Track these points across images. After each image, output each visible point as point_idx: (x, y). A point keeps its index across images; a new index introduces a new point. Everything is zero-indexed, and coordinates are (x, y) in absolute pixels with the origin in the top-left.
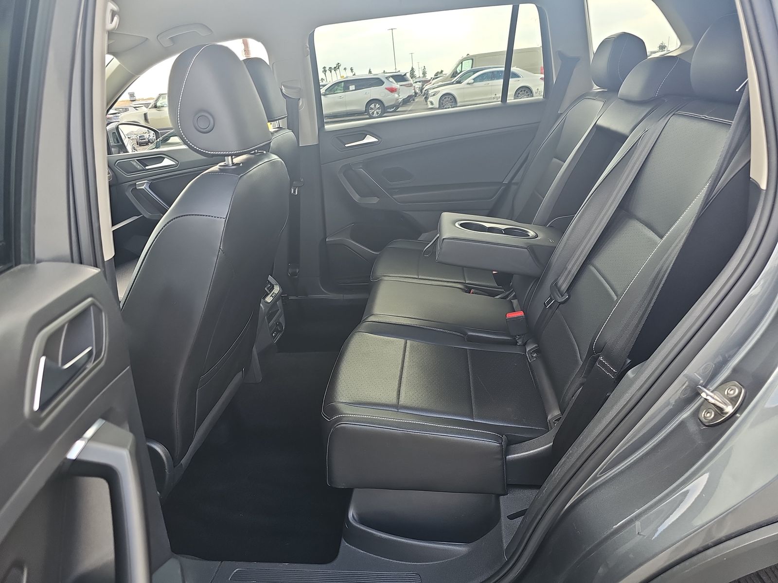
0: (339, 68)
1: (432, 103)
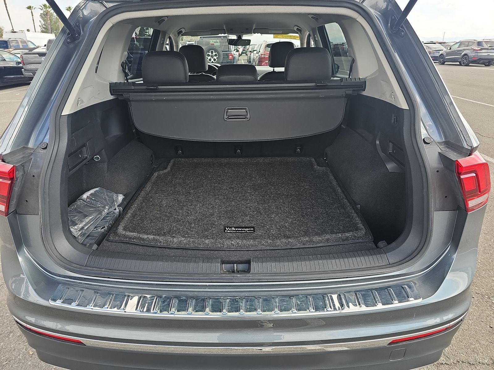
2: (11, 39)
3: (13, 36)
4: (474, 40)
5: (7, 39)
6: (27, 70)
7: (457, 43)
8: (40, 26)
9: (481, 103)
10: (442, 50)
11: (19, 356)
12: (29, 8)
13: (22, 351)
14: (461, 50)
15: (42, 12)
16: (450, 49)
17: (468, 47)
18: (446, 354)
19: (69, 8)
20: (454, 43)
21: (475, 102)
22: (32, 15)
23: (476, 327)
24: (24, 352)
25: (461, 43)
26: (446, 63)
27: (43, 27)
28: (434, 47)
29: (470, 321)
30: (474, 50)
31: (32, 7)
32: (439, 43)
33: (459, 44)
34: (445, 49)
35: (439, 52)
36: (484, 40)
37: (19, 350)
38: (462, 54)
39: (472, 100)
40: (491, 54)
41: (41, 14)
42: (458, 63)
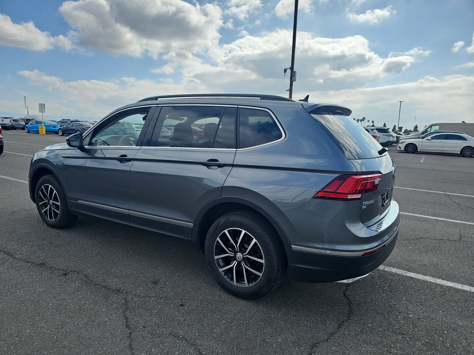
0: (364, 120)
1: (400, 148)
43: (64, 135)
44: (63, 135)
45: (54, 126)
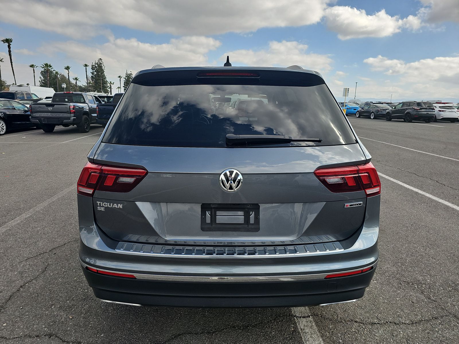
2: (18, 92)
3: (19, 89)
4: (415, 101)
5: (14, 92)
6: (34, 117)
7: (400, 103)
8: (40, 81)
9: (419, 151)
10: (389, 109)
11: (62, 319)
12: (32, 66)
13: (63, 316)
14: (404, 109)
15: (43, 70)
16: (395, 108)
17: (410, 107)
18: (379, 318)
19: (68, 67)
20: (398, 104)
21: (415, 150)
22: (34, 72)
23: (402, 302)
24: (65, 317)
25: (404, 104)
26: (392, 120)
27: (42, 82)
28: (381, 106)
29: (397, 298)
30: (415, 109)
31: (34, 65)
32: (387, 103)
33: (402, 104)
34: (390, 108)
35: (386, 111)
36: (422, 101)
37: (61, 316)
38: (405, 113)
39: (413, 149)
40: (429, 113)
41: (42, 71)
42: (403, 120)
43: (361, 117)
44: (359, 117)
45: (355, 108)
